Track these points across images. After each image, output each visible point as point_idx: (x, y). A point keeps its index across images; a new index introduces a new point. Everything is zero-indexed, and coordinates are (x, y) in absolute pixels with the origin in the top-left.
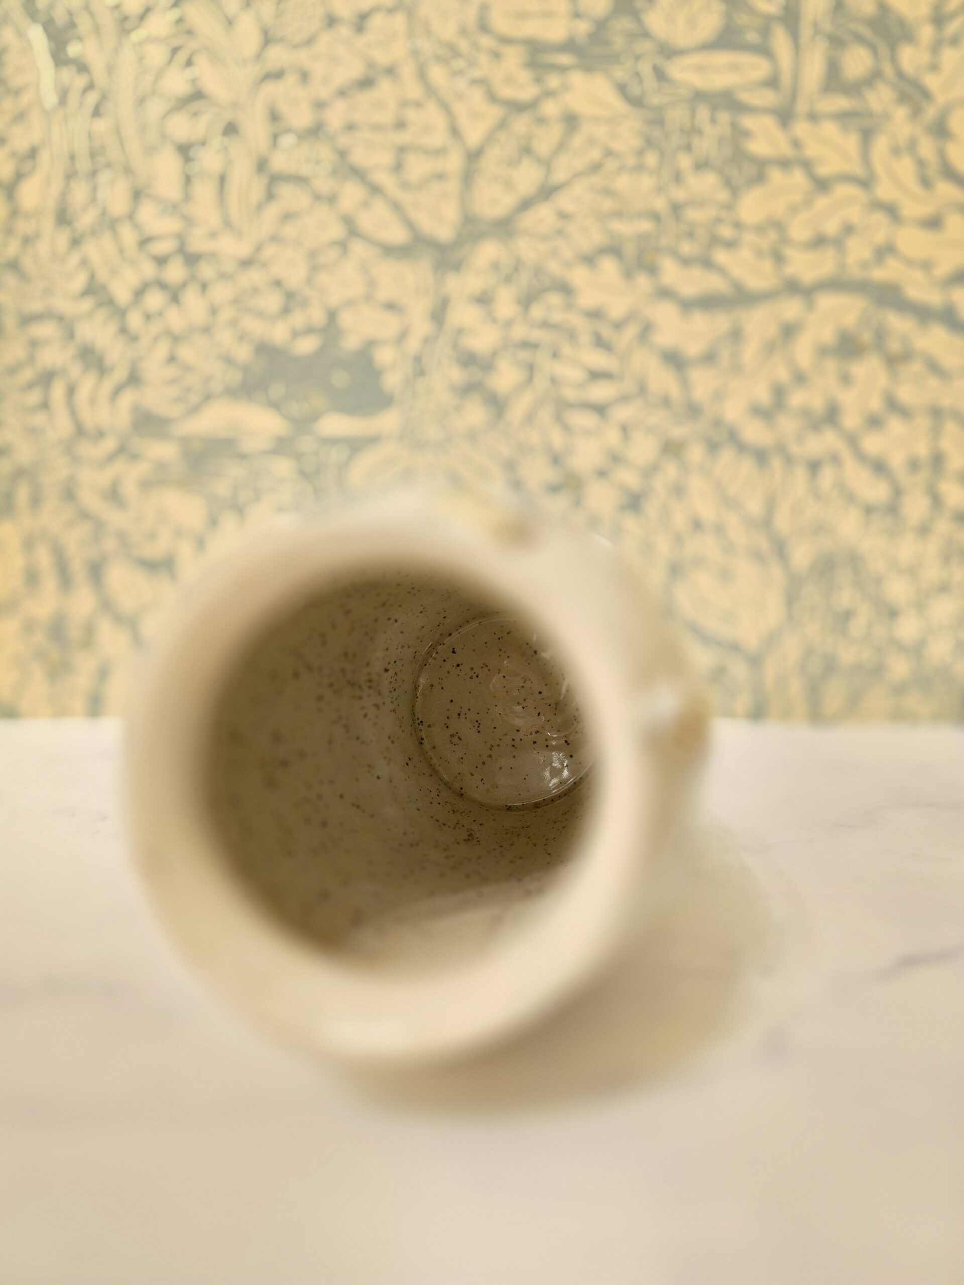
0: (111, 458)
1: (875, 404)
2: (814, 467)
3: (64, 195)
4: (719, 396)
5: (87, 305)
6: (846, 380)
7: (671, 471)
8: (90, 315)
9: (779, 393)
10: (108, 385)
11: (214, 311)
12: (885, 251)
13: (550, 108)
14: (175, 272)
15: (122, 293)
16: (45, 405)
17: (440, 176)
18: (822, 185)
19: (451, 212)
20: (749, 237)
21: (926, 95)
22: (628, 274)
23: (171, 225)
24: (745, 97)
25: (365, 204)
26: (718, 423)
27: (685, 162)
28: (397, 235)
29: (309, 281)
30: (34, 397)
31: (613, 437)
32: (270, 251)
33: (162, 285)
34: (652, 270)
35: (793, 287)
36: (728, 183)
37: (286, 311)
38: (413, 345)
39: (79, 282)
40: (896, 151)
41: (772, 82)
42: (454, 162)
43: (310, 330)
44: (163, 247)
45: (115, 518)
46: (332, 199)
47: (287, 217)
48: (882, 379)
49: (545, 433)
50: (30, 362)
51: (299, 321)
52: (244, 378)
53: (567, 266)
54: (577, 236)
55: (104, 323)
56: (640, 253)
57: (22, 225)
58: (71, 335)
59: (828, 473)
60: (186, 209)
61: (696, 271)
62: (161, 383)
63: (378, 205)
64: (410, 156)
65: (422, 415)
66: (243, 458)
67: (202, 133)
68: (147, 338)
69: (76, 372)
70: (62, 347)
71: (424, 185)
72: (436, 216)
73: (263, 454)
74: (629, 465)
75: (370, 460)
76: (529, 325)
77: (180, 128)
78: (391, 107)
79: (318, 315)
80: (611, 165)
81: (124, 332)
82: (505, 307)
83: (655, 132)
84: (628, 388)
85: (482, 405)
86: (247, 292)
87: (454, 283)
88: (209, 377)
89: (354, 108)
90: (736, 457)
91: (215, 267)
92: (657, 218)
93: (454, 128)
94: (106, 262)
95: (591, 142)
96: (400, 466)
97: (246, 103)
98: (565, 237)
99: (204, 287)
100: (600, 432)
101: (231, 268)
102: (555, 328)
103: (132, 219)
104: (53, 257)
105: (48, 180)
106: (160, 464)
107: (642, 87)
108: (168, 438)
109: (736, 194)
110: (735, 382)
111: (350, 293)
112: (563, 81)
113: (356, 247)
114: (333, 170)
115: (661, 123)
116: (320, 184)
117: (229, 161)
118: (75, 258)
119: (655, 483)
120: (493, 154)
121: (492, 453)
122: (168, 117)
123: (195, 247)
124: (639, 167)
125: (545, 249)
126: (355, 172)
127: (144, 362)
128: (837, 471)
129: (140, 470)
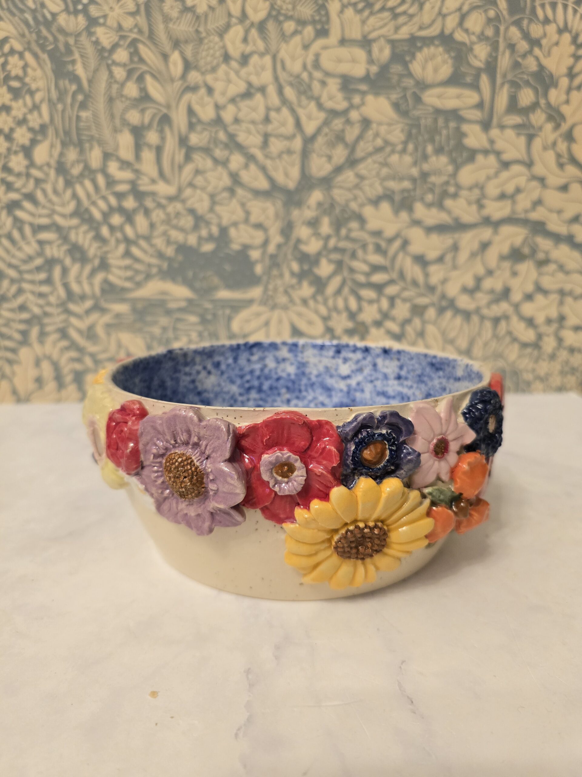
0: (88, 312)
1: (530, 288)
2: (496, 321)
3: (61, 154)
4: (444, 281)
5: (75, 221)
6: (515, 274)
7: (417, 322)
8: (76, 227)
9: (478, 280)
10: (88, 269)
11: (152, 226)
12: (538, 203)
13: (354, 115)
14: (130, 203)
15: (97, 215)
16: (49, 281)
17: (289, 152)
18: (506, 165)
19: (295, 172)
20: (464, 193)
21: (563, 117)
22: (396, 211)
23: (127, 175)
24: (464, 113)
25: (246, 166)
26: (443, 296)
27: (430, 149)
28: (263, 184)
29: (211, 210)
30: (42, 276)
31: (385, 304)
32: (188, 192)
33: (121, 210)
34: (410, 209)
35: (487, 221)
36: (453, 161)
37: (196, 227)
38: (271, 249)
39: (71, 206)
40: (545, 148)
41: (480, 105)
42: (298, 144)
43: (211, 238)
44: (122, 188)
45: (92, 348)
46: (225, 163)
47: (198, 172)
48: (534, 274)
49: (346, 300)
50: (41, 254)
51: (204, 233)
52: (169, 266)
53: (362, 205)
54: (367, 189)
55: (85, 233)
56: (404, 199)
57: (35, 172)
58: (65, 239)
59: (503, 325)
60: (137, 166)
61: (434, 211)
62: (120, 268)
63: (253, 167)
64: (272, 140)
65: (275, 290)
66: (168, 312)
67: (147, 120)
68: (113, 242)
69: (68, 261)
70: (59, 246)
71: (280, 156)
72: (286, 175)
73: (181, 310)
74: (393, 319)
75: (244, 314)
76: (339, 239)
77: (134, 117)
78: (262, 111)
79: (215, 230)
80: (388, 149)
81: (98, 237)
82: (326, 227)
83: (414, 131)
84: (395, 275)
85: (311, 283)
86: (172, 216)
87: (295, 213)
88: (150, 265)
89: (239, 110)
90: (454, 316)
91: (154, 201)
92: (414, 180)
93: (298, 124)
94: (88, 195)
95: (377, 135)
96: (263, 318)
97: (173, 104)
98: (361, 189)
99: (147, 212)
100: (378, 301)
101: (164, 202)
102: (354, 240)
103: (104, 170)
104: (55, 192)
105: (52, 146)
106: (118, 316)
107: (408, 105)
108: (123, 300)
109: (457, 168)
110: (455, 274)
111: (234, 218)
112: (362, 99)
113: (240, 192)
114: (226, 146)
115: (418, 126)
116: (218, 153)
117: (163, 139)
118: (69, 193)
119: (409, 329)
120: (320, 140)
121: (317, 312)
122: (125, 110)
123: (142, 188)
124: (404, 151)
125: (350, 196)
126: (240, 148)
127: (109, 256)
128: (508, 324)
129: (107, 319)
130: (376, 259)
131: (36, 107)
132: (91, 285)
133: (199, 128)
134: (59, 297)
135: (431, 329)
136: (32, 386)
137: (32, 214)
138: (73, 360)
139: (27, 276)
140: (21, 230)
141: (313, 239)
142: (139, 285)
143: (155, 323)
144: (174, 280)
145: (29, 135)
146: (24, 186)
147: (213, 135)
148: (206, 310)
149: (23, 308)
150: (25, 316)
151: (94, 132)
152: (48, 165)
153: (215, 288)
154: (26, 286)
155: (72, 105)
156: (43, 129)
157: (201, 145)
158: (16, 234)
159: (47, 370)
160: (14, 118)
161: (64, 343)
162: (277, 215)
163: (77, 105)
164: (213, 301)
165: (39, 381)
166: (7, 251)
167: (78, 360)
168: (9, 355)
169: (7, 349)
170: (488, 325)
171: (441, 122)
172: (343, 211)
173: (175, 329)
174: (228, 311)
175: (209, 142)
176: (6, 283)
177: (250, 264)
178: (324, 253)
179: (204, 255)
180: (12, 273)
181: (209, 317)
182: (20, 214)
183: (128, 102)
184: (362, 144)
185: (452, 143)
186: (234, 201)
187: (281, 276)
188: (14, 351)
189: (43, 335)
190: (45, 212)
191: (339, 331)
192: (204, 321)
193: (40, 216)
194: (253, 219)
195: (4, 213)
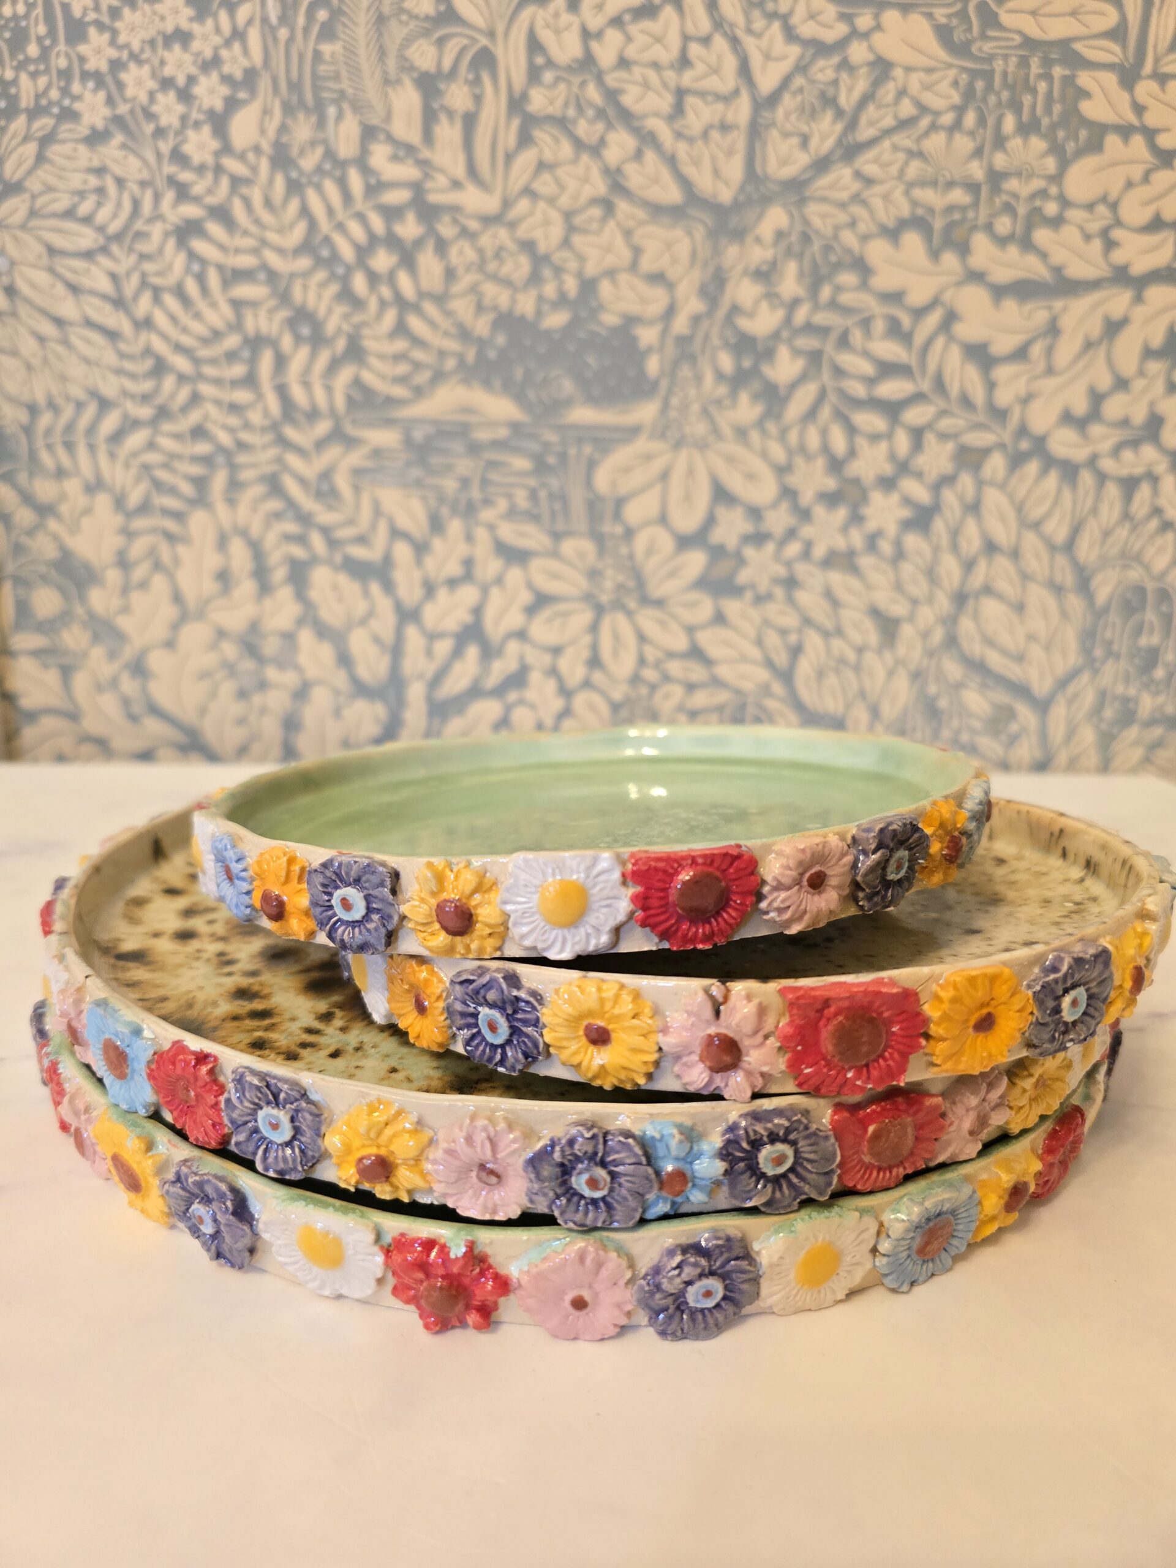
0: (321, 444)
2: (1129, 485)
3: (283, 129)
4: (1026, 400)
5: (304, 263)
7: (966, 481)
8: (306, 274)
9: (1097, 398)
10: (324, 358)
11: (450, 274)
13: (858, 52)
14: (409, 228)
15: (347, 252)
16: (250, 381)
17: (725, 127)
18: (1167, 158)
19: (735, 170)
20: (1076, 215)
22: (935, 255)
23: (408, 171)
24: (1082, 48)
25: (638, 155)
26: (1023, 431)
27: (1009, 123)
28: (670, 193)
29: (566, 243)
30: (238, 370)
31: (902, 442)
32: (523, 205)
33: (392, 241)
34: (964, 249)
36: (1056, 149)
37: (534, 278)
38: (680, 324)
39: (299, 232)
41: (1117, 34)
42: (742, 111)
43: (562, 301)
44: (396, 197)
45: (325, 517)
46: (596, 150)
47: (542, 166)
49: (824, 433)
50: (237, 326)
51: (550, 290)
52: (481, 355)
53: (865, 238)
54: (877, 203)
55: (323, 285)
56: (950, 227)
57: (232, 164)
58: (284, 298)
59: (1144, 491)
60: (425, 154)
61: (1013, 251)
62: (381, 357)
63: (650, 156)
64: (690, 101)
65: (685, 407)
66: (474, 449)
67: (447, 64)
68: (373, 305)
69: (286, 342)
70: (271, 312)
71: (705, 135)
72: (716, 173)
73: (498, 444)
74: (919, 475)
75: (621, 455)
76: (816, 307)
77: (424, 55)
78: (674, 41)
79: (571, 285)
80: (925, 122)
81: (346, 295)
82: (790, 284)
83: (980, 85)
84: (926, 386)
85: (755, 397)
86: (489, 254)
87: (732, 253)
88: (442, 354)
89: (629, 39)
90: (1045, 471)
91: (455, 221)
92: (973, 188)
93: (745, 70)
94: (330, 211)
95: (902, 93)
96: (657, 466)
97: (500, 29)
98: (864, 203)
99: (442, 247)
100: (889, 436)
101: (473, 225)
102: (846, 310)
103: (362, 162)
104: (268, 203)
105: (266, 112)
106: (377, 453)
107: (969, 29)
108: (390, 422)
109: (1064, 164)
110: (1049, 383)
111: (610, 260)
112: (877, 16)
113: (623, 207)
114: (601, 113)
115: (988, 76)
116: (583, 129)
117: (478, 99)
118: (294, 205)
119: (949, 496)
120: (788, 101)
121: (764, 455)
122: (408, 41)
123: (433, 198)
124: (956, 126)
125: (843, 218)
126: (627, 117)
127: (366, 332)
128: (1155, 492)
129: (356, 458)
130: (889, 350)
131: (238, 35)
132: (329, 389)
133: (548, 76)
134: (266, 413)
135: (993, 497)
136: (210, 586)
137: (222, 248)
138: (288, 538)
139: (209, 371)
140: (201, 279)
141: (764, 306)
142: (419, 392)
143: (449, 467)
144: (487, 384)
145: (225, 90)
146: (210, 191)
147: (575, 89)
148: (547, 445)
149: (199, 432)
150: (203, 448)
151: (345, 85)
152: (257, 149)
153: (568, 402)
154: (205, 389)
155: (306, 30)
156: (251, 75)
157: (550, 110)
158: (192, 287)
159: (239, 556)
160: (198, 54)
161: (275, 505)
162: (694, 254)
163: (315, 30)
164: (561, 429)
165: (224, 577)
166: (173, 319)
167: (301, 539)
168: (170, 525)
169: (166, 512)
170: (1112, 490)
171: (1035, 64)
172: (827, 249)
173: (485, 482)
174: (588, 449)
175: (566, 104)
176: (169, 382)
177: (636, 355)
178: (785, 334)
179: (548, 333)
180: (182, 363)
181: (551, 460)
182: (199, 245)
183: (412, 25)
184: (871, 111)
185: (1057, 108)
186: (612, 224)
187: (699, 379)
188: (179, 516)
189: (234, 486)
190: (248, 242)
191: (807, 497)
192: (541, 467)
193: (237, 251)
194: (647, 264)
195: (171, 243)
